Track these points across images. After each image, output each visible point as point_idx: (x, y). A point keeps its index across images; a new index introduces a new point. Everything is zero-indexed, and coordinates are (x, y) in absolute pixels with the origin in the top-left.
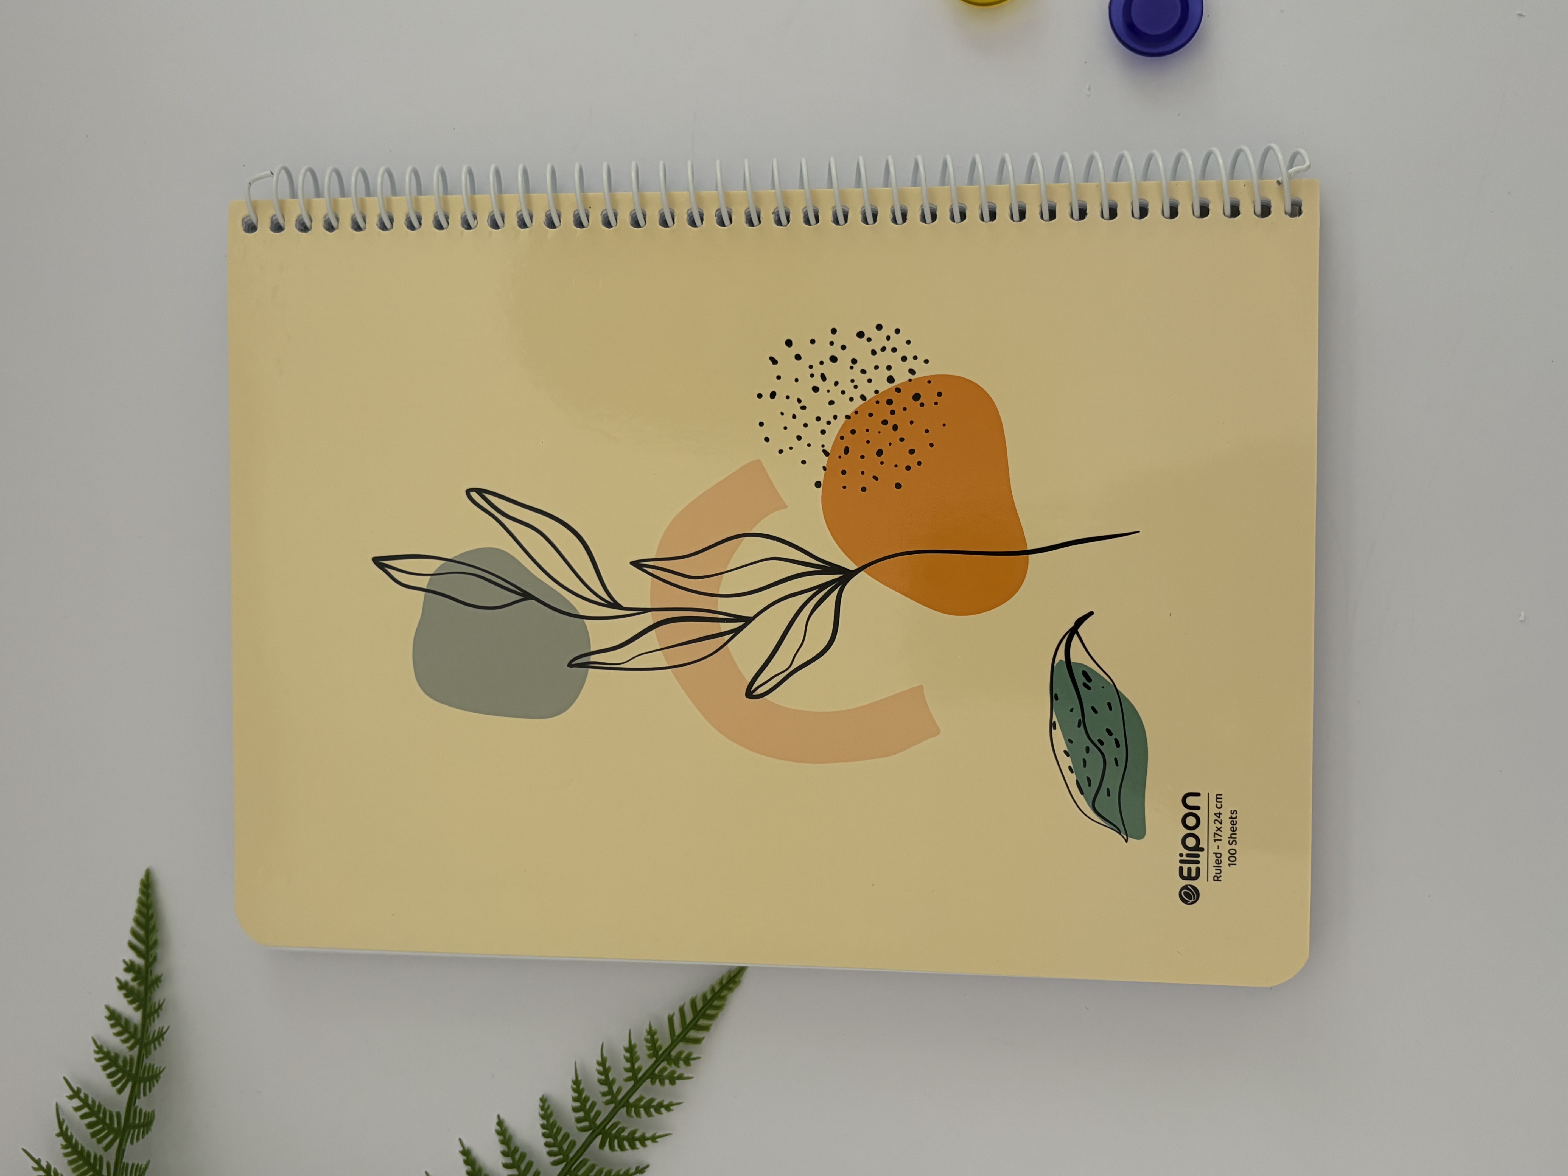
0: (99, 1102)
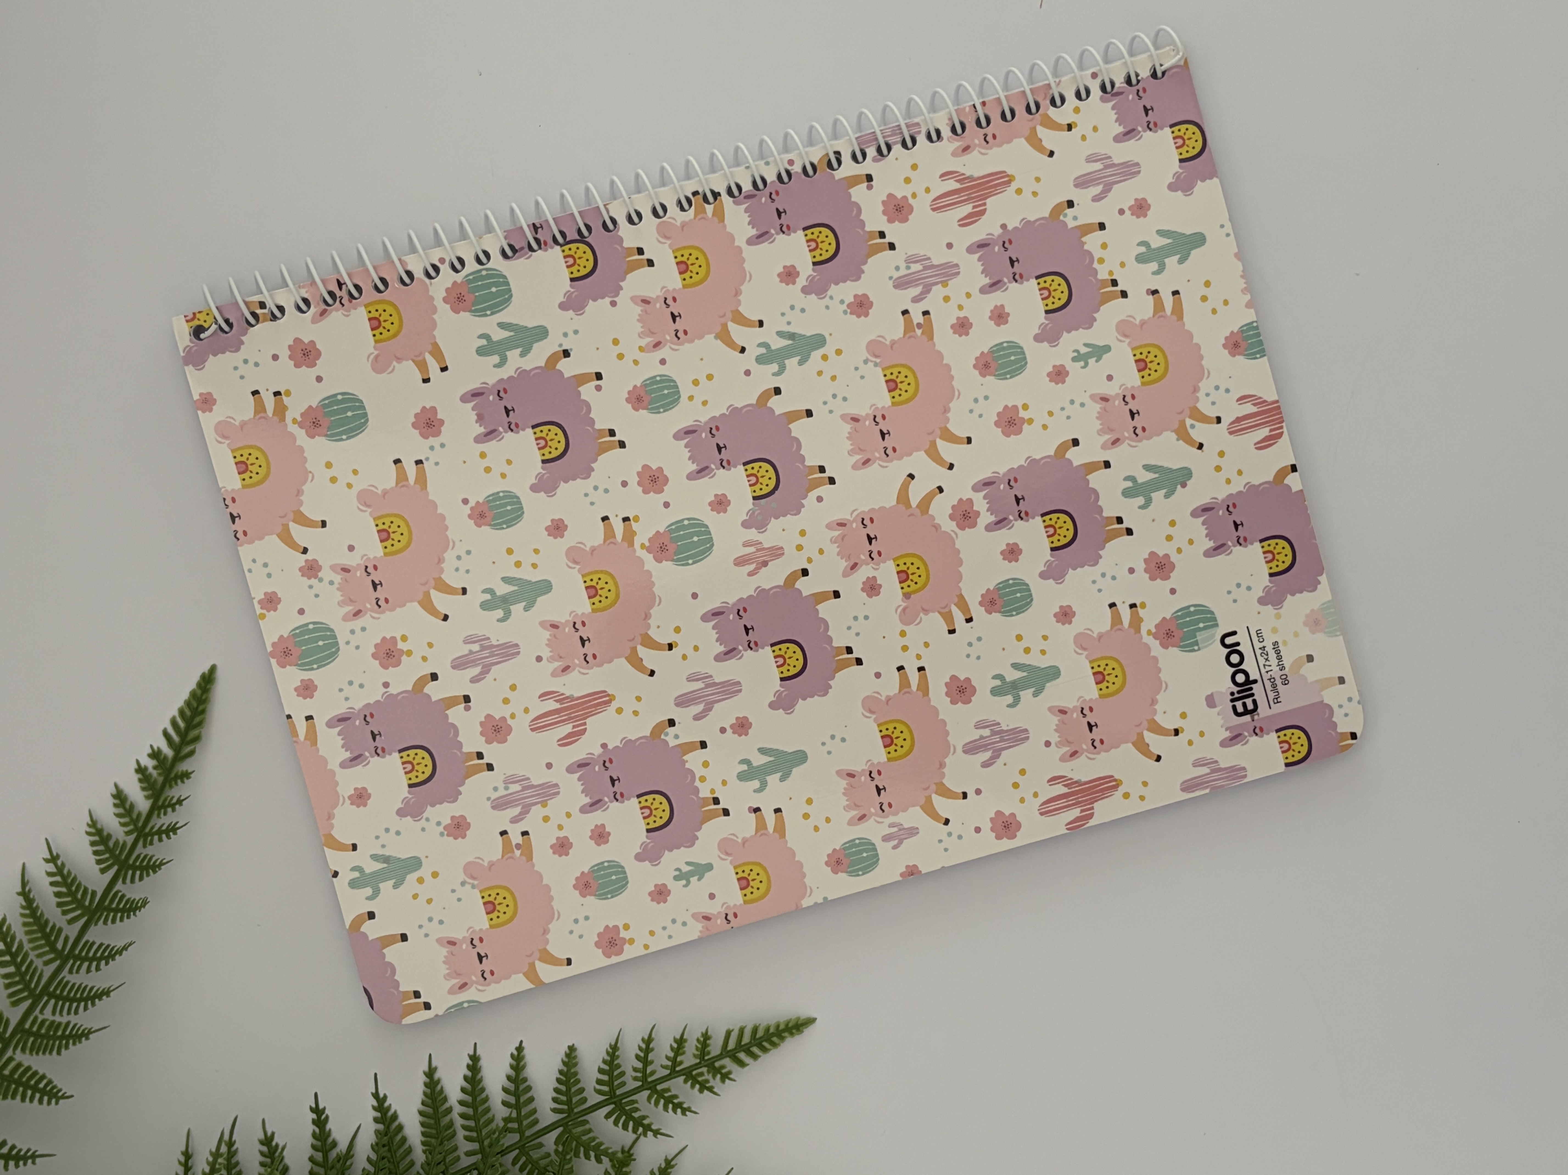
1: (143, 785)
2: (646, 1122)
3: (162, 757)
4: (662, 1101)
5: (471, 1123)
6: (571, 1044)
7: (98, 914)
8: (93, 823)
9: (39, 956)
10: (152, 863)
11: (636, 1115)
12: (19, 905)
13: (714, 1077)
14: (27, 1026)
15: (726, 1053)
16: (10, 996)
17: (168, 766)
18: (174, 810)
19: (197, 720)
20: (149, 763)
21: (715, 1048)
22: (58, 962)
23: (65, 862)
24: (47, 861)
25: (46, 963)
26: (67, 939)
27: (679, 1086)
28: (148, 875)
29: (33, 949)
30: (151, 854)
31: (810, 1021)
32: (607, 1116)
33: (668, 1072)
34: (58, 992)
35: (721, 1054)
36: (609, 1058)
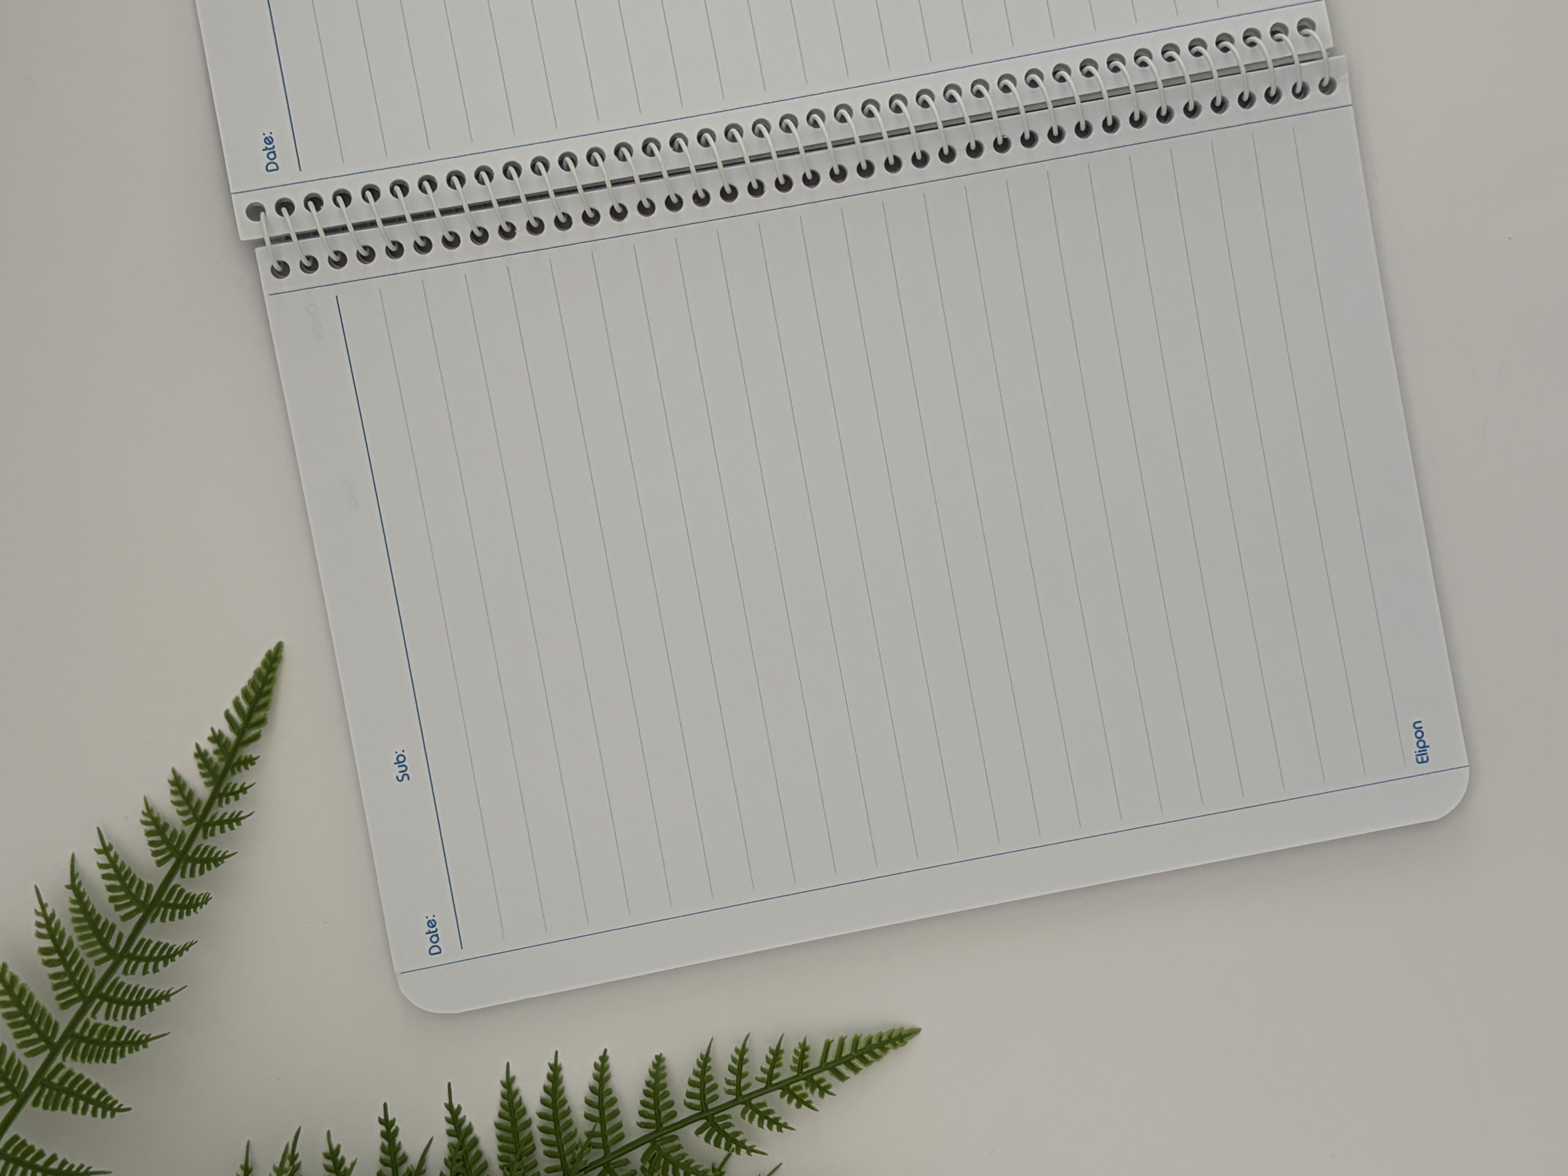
0: (130, 868)
1: (203, 771)
2: (739, 1138)
3: (224, 740)
4: (757, 1116)
5: (553, 1138)
6: (658, 1054)
7: (155, 911)
8: (149, 811)
9: (91, 955)
10: (213, 856)
11: (729, 1131)
12: (68, 900)
13: (812, 1091)
14: (78, 1030)
15: (825, 1065)
16: (60, 997)
17: (230, 750)
18: (237, 799)
19: (262, 701)
20: (210, 748)
21: (814, 1061)
22: (110, 962)
23: (118, 852)
24: (99, 852)
25: (99, 963)
26: (120, 936)
27: (775, 1101)
28: (209, 868)
29: (84, 947)
30: (212, 845)
31: (914, 1032)
32: (698, 1132)
33: (764, 1085)
34: (112, 994)
35: (820, 1066)
36: (700, 1070)
